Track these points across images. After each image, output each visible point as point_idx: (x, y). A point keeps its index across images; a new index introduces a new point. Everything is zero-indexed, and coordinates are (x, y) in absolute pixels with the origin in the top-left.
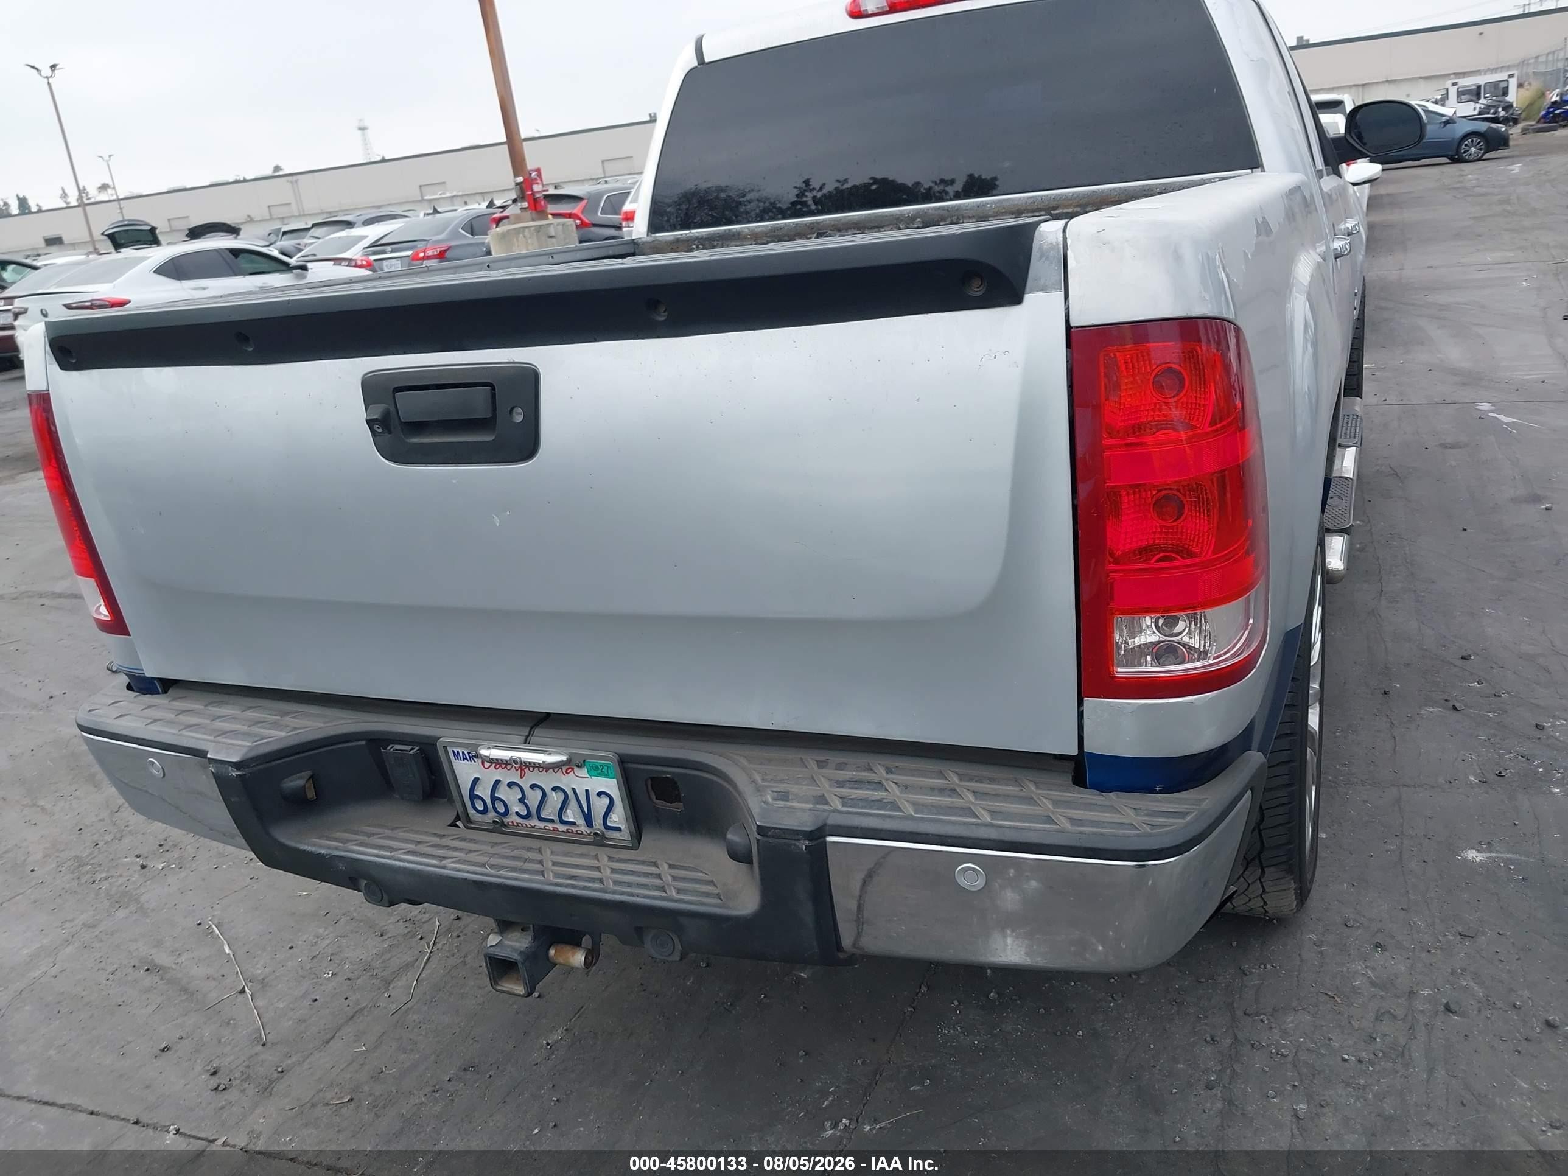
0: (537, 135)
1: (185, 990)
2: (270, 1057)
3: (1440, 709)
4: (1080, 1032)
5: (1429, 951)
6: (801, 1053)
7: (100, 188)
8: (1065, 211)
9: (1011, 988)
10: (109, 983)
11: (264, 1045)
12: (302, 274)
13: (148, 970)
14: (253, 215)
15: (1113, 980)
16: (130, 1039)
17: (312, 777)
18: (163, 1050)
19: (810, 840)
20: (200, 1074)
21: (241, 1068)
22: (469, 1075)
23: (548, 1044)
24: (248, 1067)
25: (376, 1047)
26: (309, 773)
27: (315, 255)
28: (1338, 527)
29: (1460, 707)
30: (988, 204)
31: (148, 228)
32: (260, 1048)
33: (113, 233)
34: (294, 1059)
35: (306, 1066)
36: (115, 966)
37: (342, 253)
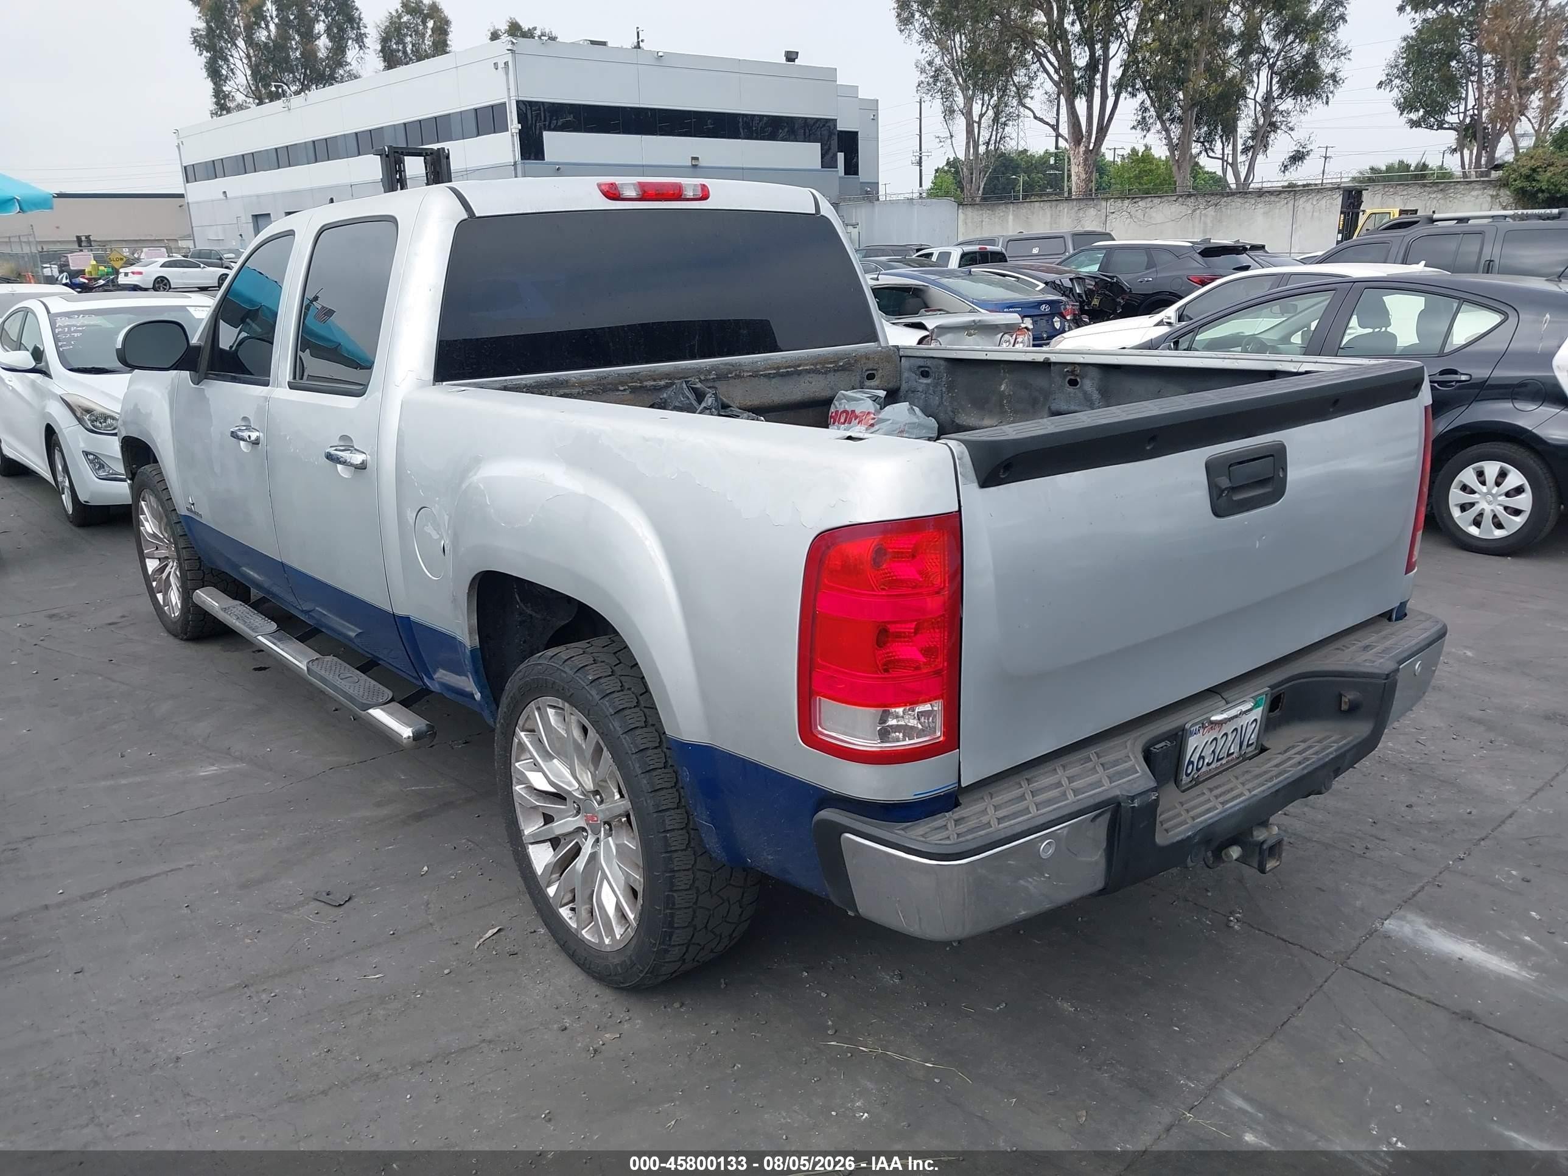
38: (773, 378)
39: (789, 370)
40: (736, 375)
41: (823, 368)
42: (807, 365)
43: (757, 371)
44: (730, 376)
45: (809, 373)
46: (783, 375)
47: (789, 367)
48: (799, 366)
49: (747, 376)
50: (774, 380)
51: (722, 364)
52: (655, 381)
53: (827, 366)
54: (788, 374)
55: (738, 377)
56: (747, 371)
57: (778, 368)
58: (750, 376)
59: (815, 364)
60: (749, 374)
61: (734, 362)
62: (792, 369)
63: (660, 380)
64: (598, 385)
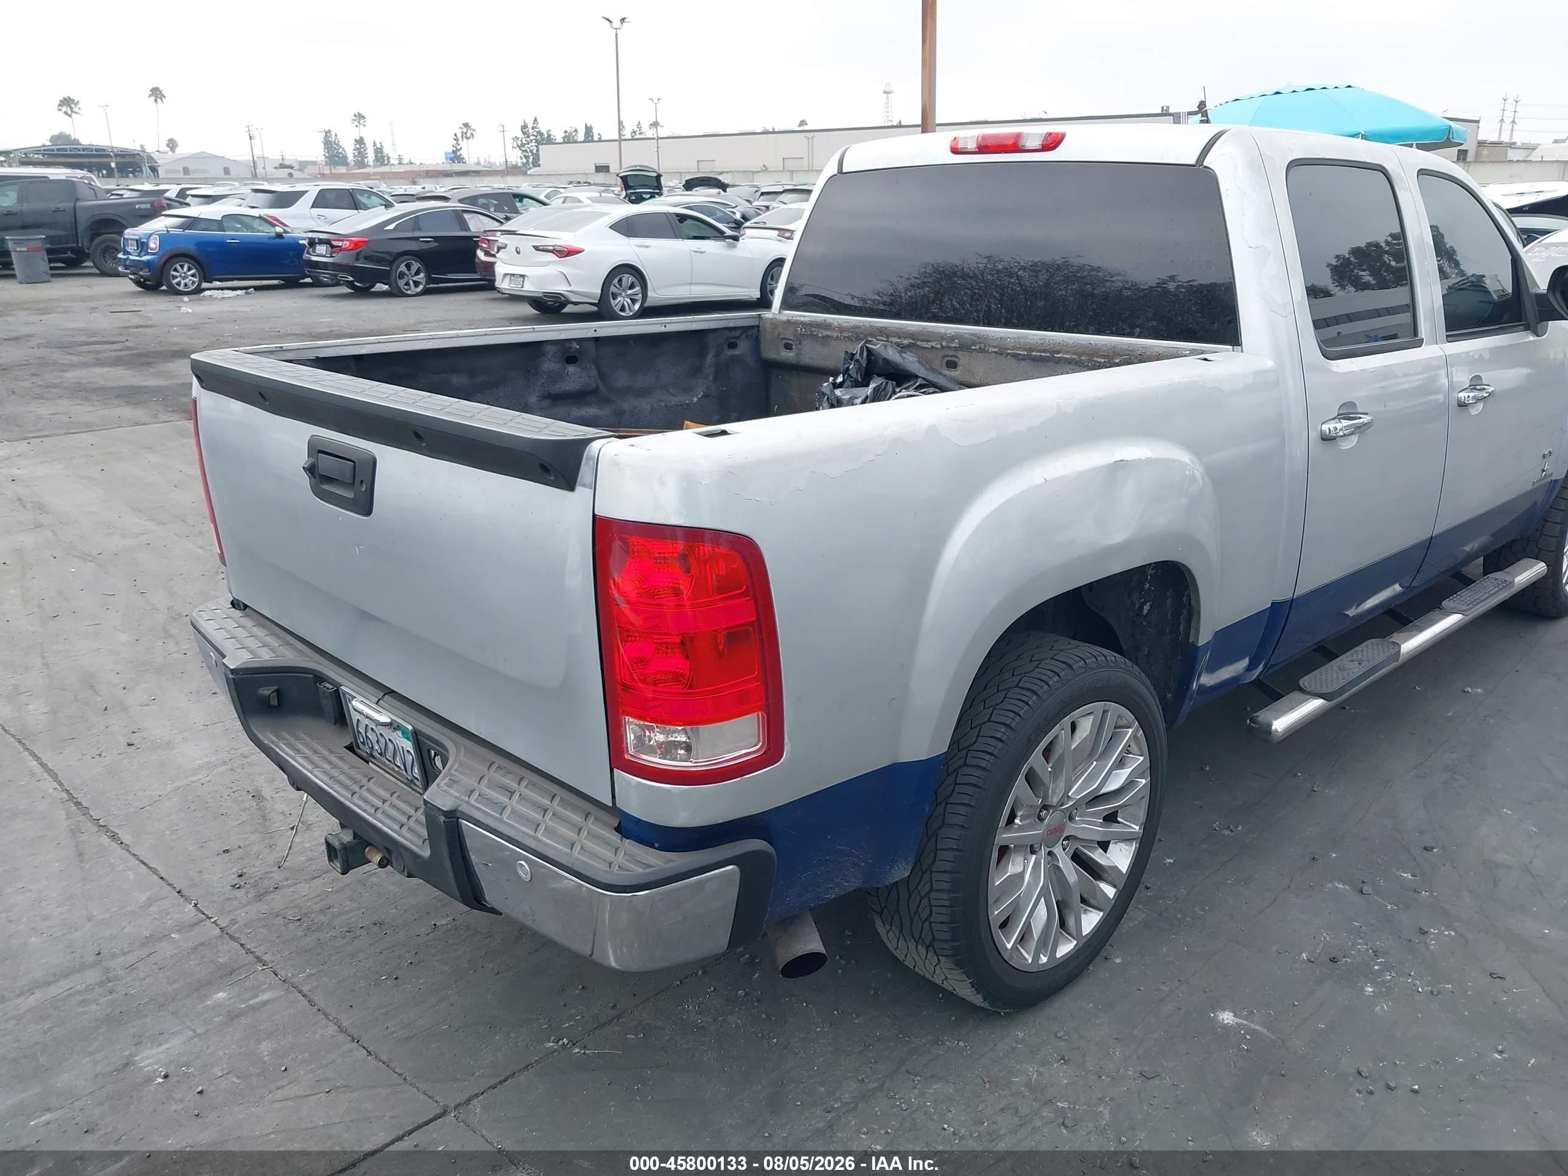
0: (1045, 116)
1: (264, 817)
2: (277, 876)
3: (1348, 888)
4: (775, 1040)
5: (1100, 1077)
6: (580, 987)
7: (651, 125)
8: (1065, 356)
9: (759, 992)
10: (228, 798)
11: (279, 867)
12: (733, 244)
13: (253, 796)
14: (768, 166)
15: (836, 1012)
16: (212, 838)
17: (277, 691)
18: (224, 851)
19: (446, 817)
20: (234, 874)
21: (256, 878)
22: (375, 929)
23: (435, 925)
24: (261, 878)
25: (337, 892)
26: (276, 688)
27: (765, 223)
28: (1319, 690)
29: (1366, 891)
30: (1009, 338)
31: (655, 175)
32: (276, 868)
33: (626, 176)
34: (289, 882)
35: (292, 889)
36: (239, 788)
37: (787, 224)
38: (1022, 359)
39: (1043, 354)
40: (980, 348)
41: (1090, 360)
42: (1067, 352)
43: (1004, 349)
44: (973, 348)
45: (1070, 363)
46: (1035, 359)
47: (1045, 351)
48: (1058, 353)
49: (992, 352)
50: (1023, 363)
51: (968, 334)
52: (899, 338)
53: (1095, 359)
54: (1042, 359)
55: (982, 350)
56: (994, 347)
57: (1031, 350)
58: (995, 352)
59: (1080, 355)
60: (994, 350)
61: (978, 332)
62: (1048, 355)
63: (905, 338)
64: (853, 332)
